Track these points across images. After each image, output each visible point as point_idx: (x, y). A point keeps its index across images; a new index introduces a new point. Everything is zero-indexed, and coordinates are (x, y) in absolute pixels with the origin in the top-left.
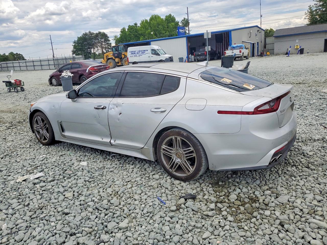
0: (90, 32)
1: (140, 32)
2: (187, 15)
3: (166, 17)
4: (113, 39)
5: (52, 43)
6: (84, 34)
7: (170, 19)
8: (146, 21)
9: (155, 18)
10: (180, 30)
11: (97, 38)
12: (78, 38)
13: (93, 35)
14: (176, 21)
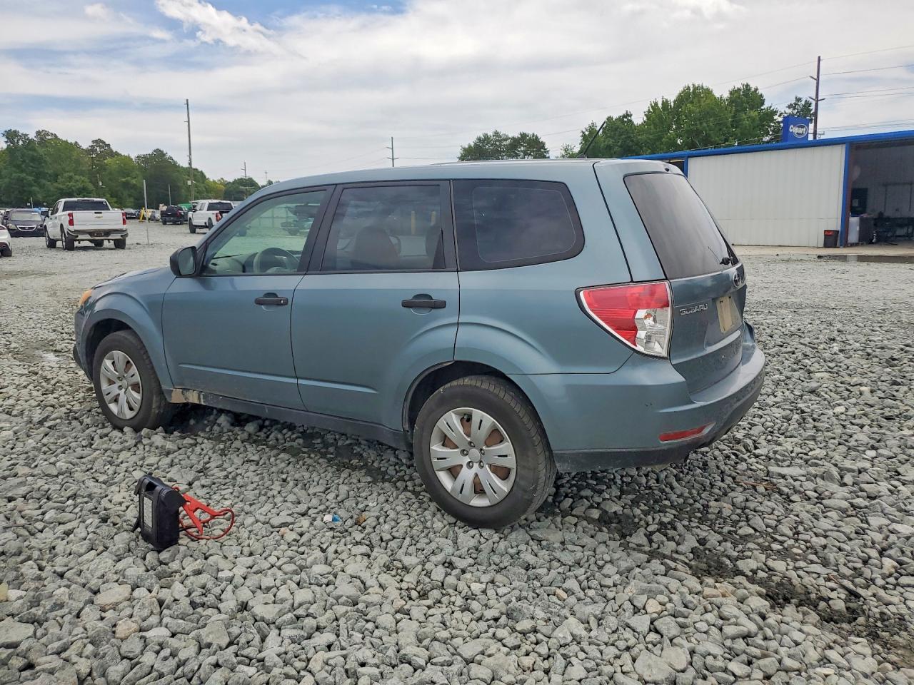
0: (496, 134)
1: (642, 137)
2: (815, 82)
3: (731, 93)
4: (559, 155)
5: (393, 159)
6: (479, 139)
7: (747, 99)
8: (665, 103)
9: (693, 97)
10: (792, 126)
11: (514, 152)
12: (465, 149)
14: (764, 107)
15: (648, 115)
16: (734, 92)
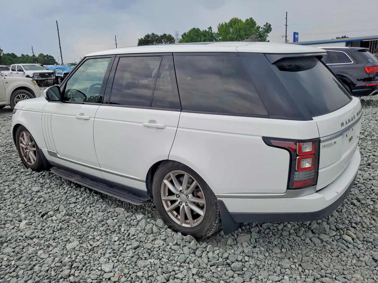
0: (153, 34)
2: (286, 20)
6: (146, 36)
7: (251, 23)
9: (235, 22)
11: (161, 41)
13: (156, 38)
14: (256, 26)
15: (219, 29)
16: (247, 20)
